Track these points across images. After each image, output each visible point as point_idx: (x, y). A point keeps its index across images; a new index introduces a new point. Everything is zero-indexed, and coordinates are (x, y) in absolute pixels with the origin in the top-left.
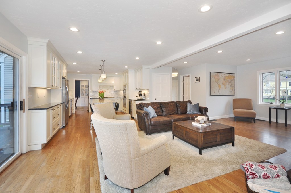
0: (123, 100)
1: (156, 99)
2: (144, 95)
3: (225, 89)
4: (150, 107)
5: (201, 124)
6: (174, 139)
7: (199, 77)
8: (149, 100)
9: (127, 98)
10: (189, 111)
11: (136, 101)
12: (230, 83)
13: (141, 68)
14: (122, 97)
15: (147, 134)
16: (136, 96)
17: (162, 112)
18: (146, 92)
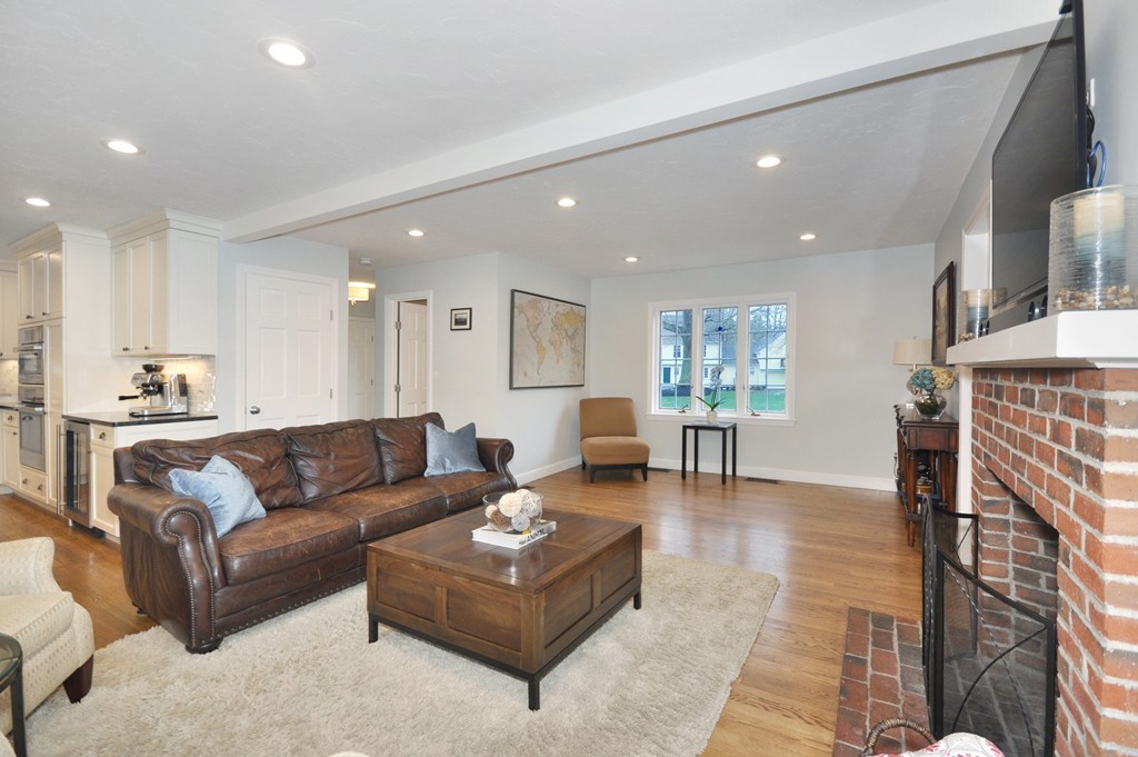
0: (16, 422)
1: (257, 412)
2: (175, 388)
3: (558, 361)
4: (218, 462)
5: (515, 532)
6: (373, 637)
7: (471, 309)
8: (216, 418)
9: (48, 408)
10: (436, 464)
11: (113, 425)
12: (572, 338)
13: (157, 228)
14: (13, 401)
15: (191, 650)
16: (122, 398)
17: (299, 486)
18: (194, 372)
